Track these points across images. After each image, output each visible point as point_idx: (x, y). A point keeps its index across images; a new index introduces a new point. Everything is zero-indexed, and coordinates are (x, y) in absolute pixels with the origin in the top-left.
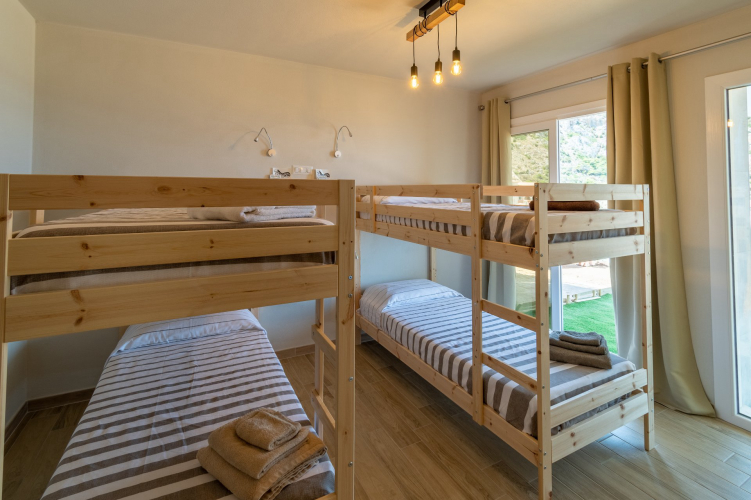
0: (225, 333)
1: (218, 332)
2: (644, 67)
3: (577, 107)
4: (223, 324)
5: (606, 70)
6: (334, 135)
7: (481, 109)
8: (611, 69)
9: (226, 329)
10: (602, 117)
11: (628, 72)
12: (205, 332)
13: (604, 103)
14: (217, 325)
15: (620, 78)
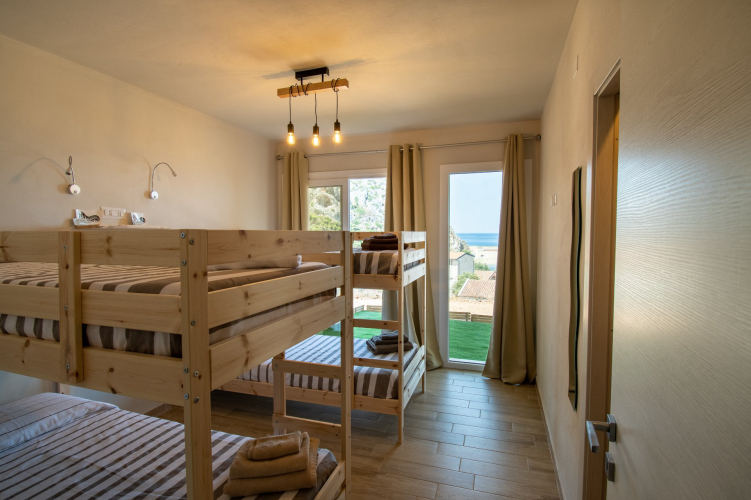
0: (68, 423)
1: (59, 424)
2: (411, 151)
3: (366, 170)
4: (63, 413)
5: (388, 148)
6: (148, 172)
7: (278, 158)
8: (391, 147)
9: (69, 418)
10: (382, 182)
11: (402, 152)
12: (42, 428)
13: (385, 171)
14: (55, 417)
15: (396, 156)
